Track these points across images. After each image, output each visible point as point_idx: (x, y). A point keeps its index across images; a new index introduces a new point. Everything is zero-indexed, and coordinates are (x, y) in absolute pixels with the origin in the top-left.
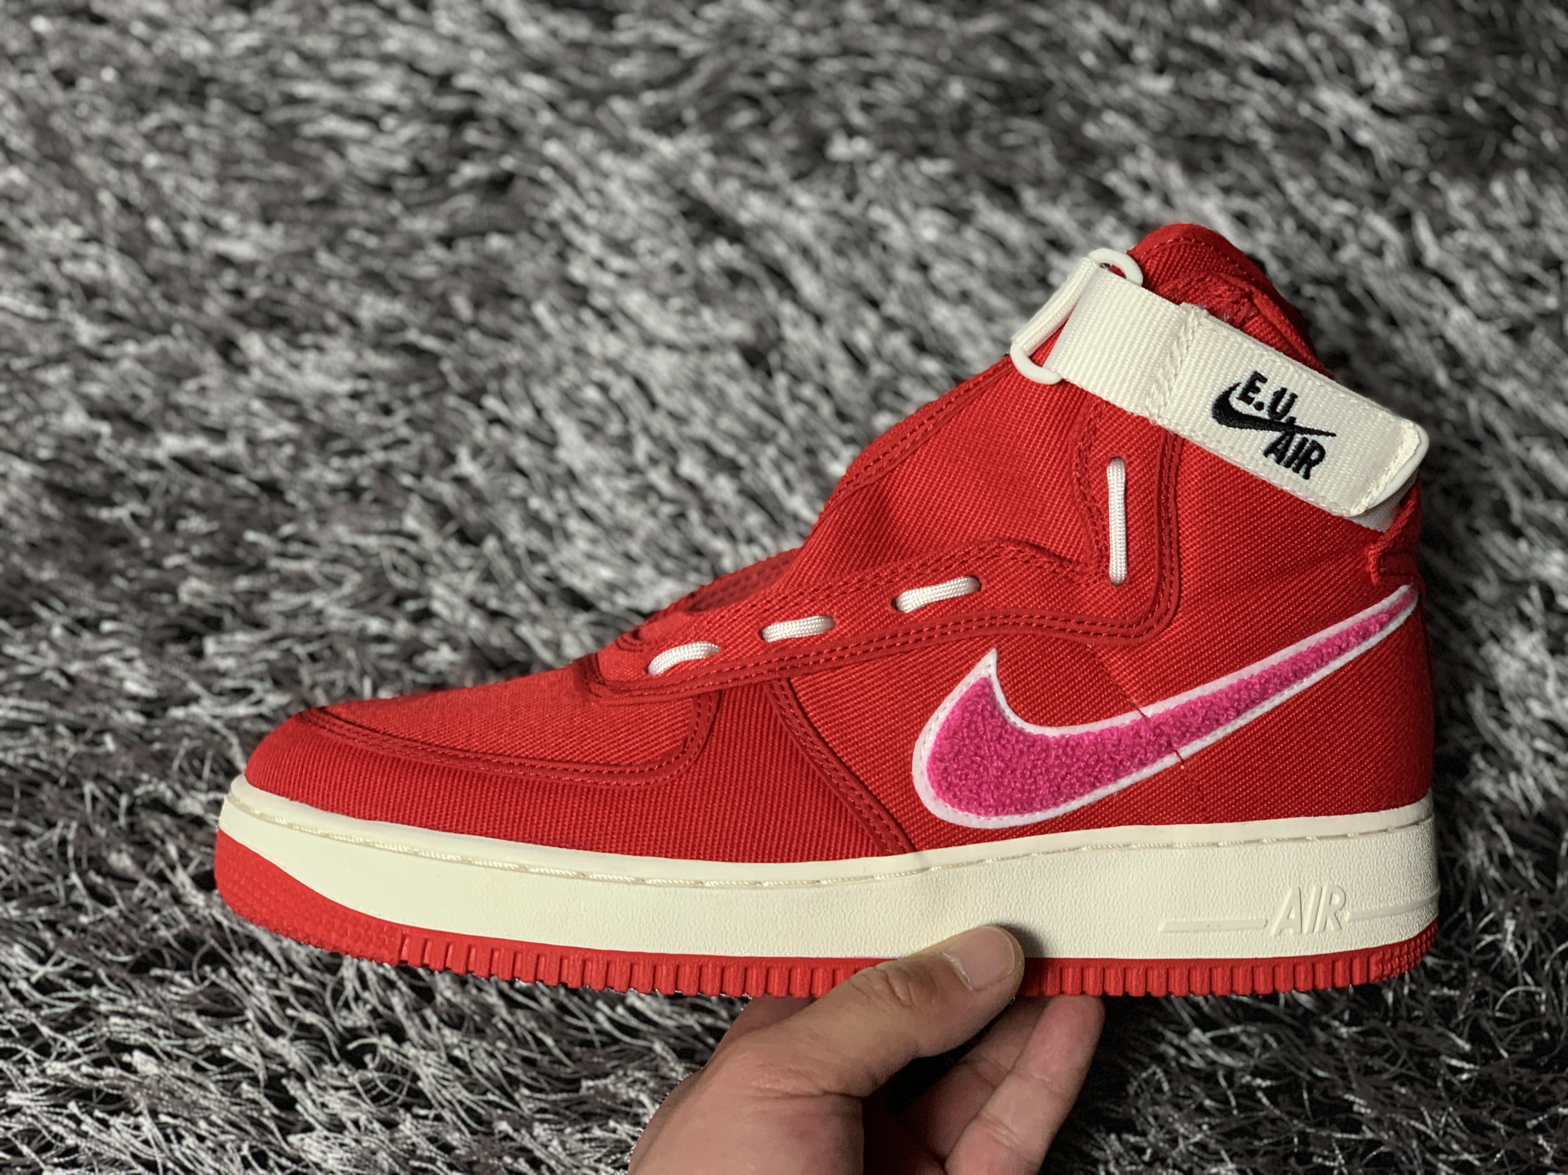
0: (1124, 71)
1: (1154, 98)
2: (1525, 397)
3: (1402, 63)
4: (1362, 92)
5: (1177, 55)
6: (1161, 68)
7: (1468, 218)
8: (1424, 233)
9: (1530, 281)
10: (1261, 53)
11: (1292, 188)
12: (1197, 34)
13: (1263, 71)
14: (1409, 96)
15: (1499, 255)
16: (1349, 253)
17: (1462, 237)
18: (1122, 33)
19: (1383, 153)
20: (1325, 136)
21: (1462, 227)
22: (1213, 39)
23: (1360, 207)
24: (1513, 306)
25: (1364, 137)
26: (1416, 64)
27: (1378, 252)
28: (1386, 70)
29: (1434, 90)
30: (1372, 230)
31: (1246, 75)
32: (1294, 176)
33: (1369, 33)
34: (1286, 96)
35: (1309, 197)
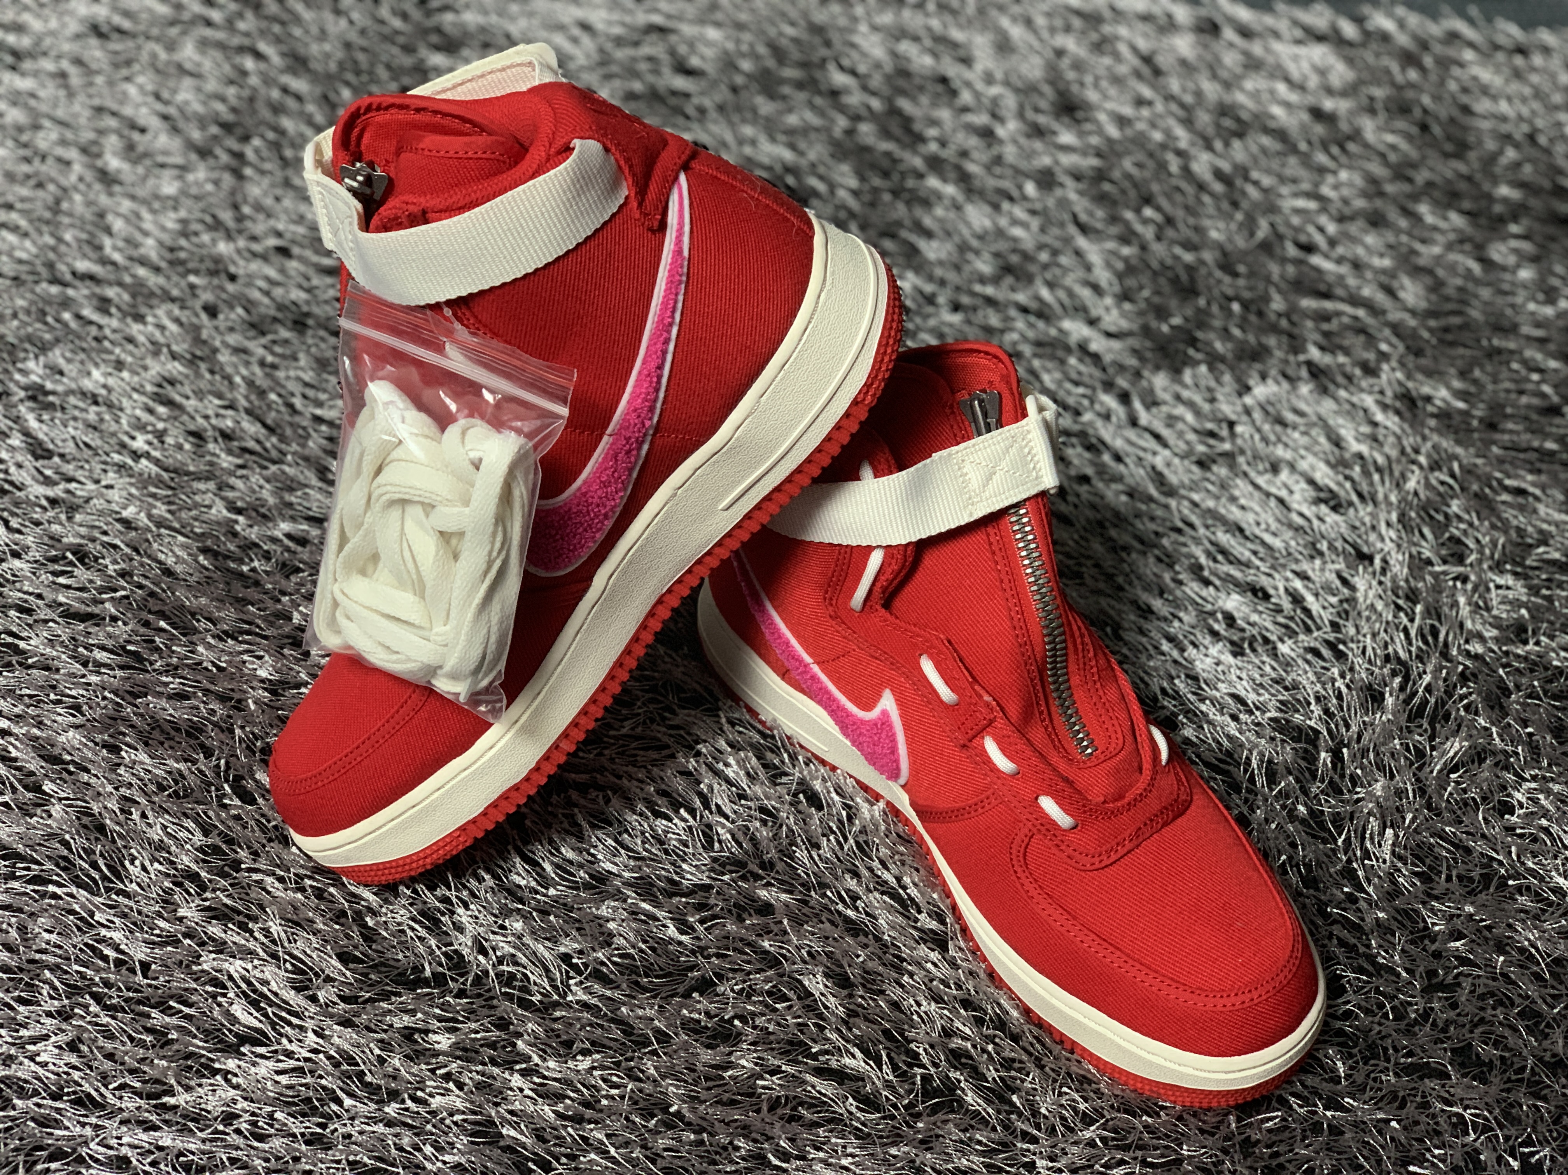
0: (930, 309)
1: (951, 325)
2: (1211, 503)
3: (1118, 306)
4: (1093, 322)
5: (965, 300)
6: (956, 307)
7: (1167, 397)
8: (1137, 405)
9: (1212, 434)
10: (1021, 297)
11: (1046, 378)
12: (978, 288)
13: (1024, 310)
14: (1124, 324)
15: (1190, 417)
16: (1087, 417)
17: (1164, 409)
18: (929, 288)
19: (1108, 358)
20: (1068, 349)
21: (1165, 403)
22: (989, 290)
23: (1094, 389)
24: (1201, 448)
25: (1094, 347)
26: (1127, 306)
27: (1107, 416)
28: (1107, 309)
29: (1140, 321)
30: (1102, 403)
31: (1013, 312)
32: (1048, 371)
33: (1096, 288)
34: (1041, 324)
35: (1059, 383)
